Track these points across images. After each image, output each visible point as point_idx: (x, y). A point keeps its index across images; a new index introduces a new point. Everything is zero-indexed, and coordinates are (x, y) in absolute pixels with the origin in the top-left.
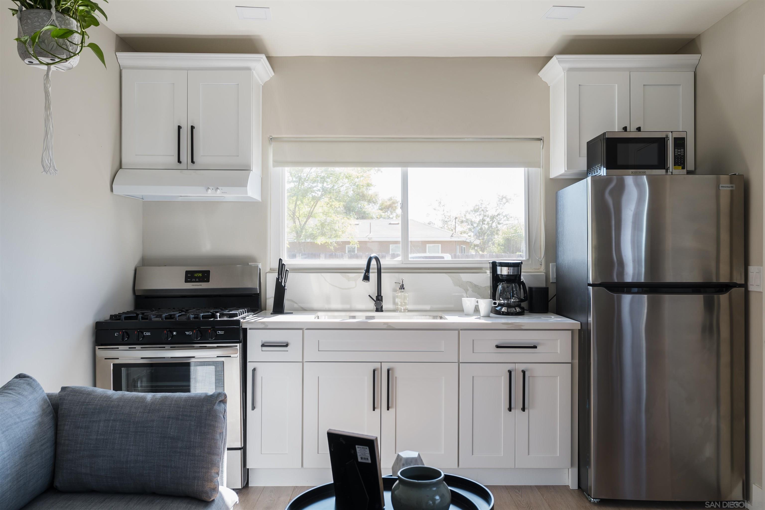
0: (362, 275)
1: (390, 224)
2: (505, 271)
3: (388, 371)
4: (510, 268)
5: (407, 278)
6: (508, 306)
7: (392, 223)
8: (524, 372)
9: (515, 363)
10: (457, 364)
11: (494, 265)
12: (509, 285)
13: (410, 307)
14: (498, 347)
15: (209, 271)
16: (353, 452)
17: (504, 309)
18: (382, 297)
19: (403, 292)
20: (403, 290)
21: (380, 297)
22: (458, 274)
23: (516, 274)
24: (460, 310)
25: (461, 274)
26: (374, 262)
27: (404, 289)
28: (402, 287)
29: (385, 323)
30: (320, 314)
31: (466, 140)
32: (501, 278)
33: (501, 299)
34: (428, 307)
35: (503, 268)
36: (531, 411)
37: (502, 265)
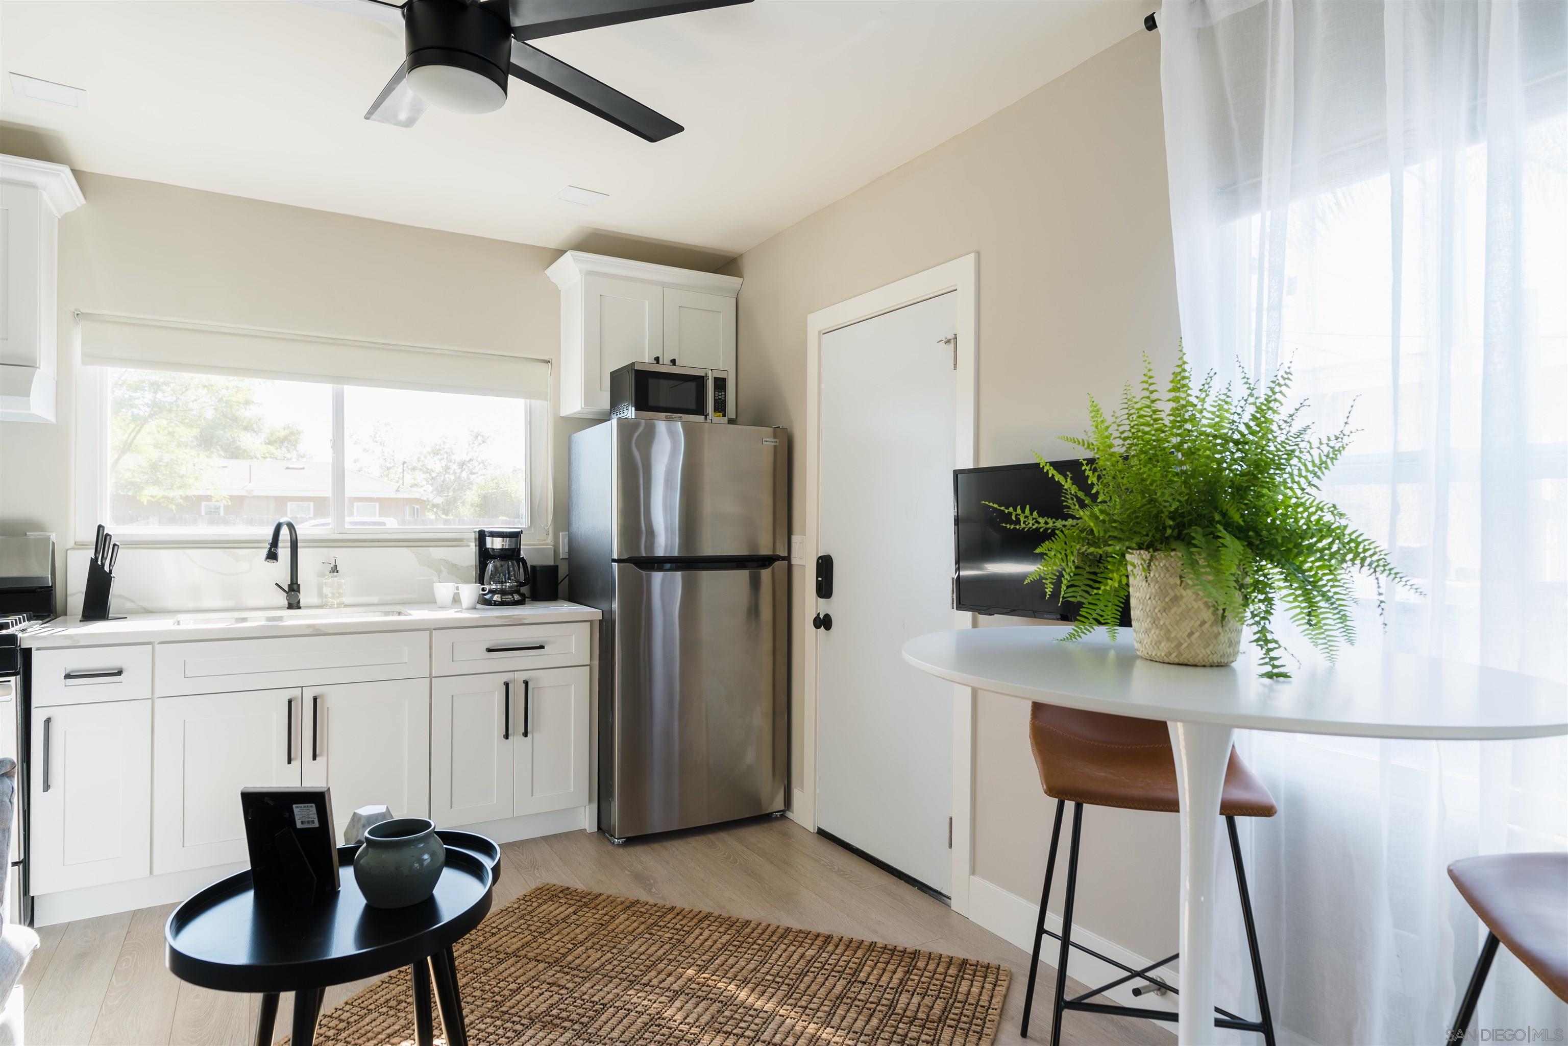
0: (265, 552)
1: (288, 468)
2: (496, 544)
3: (315, 699)
4: (505, 539)
5: (342, 556)
6: (503, 592)
7: (291, 466)
8: (526, 683)
9: (514, 671)
10: (429, 679)
11: (482, 536)
12: (503, 563)
13: (347, 600)
14: (489, 650)
16: (287, 815)
17: (497, 598)
18: (299, 586)
19: (336, 576)
20: (335, 574)
21: (295, 587)
22: (426, 548)
23: (513, 547)
24: (430, 601)
25: (431, 549)
26: (284, 531)
27: (337, 572)
28: (335, 570)
29: (309, 626)
30: (181, 617)
31: (438, 351)
32: (491, 553)
33: (492, 583)
34: (375, 599)
35: (495, 539)
36: (535, 735)
37: (493, 535)
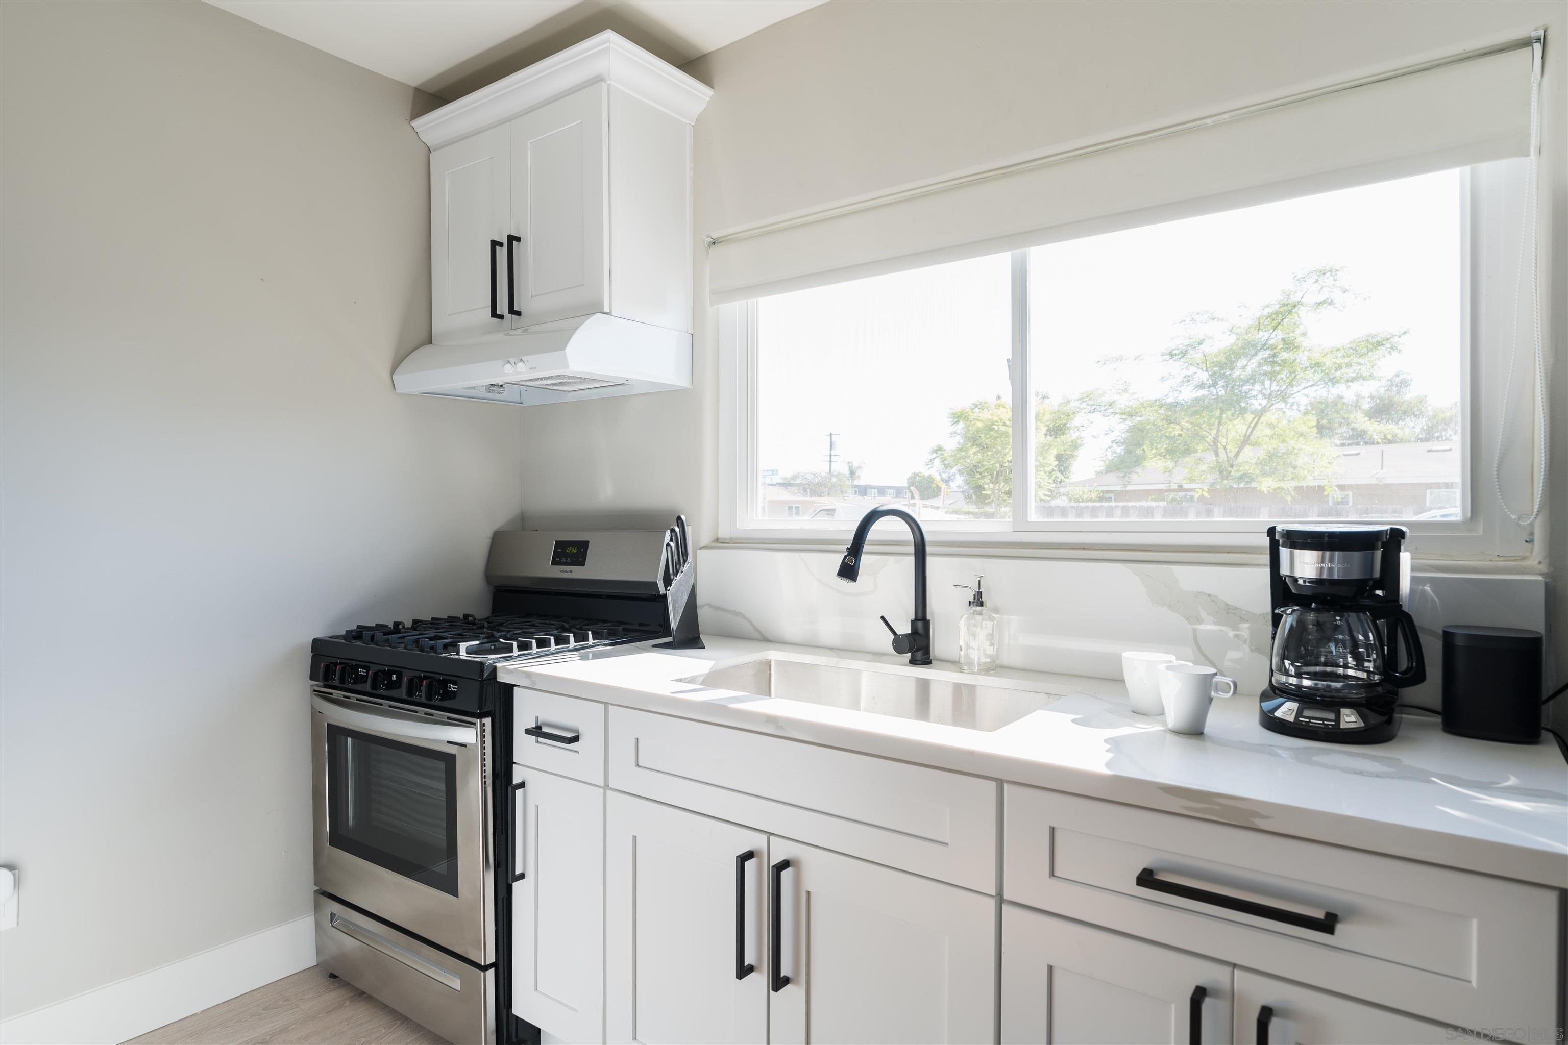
2: (1307, 565)
3: (780, 867)
4: (1328, 553)
6: (1304, 698)
8: (1264, 1021)
9: (1236, 967)
10: (994, 901)
14: (1145, 879)
15: (588, 542)
17: (1287, 710)
19: (980, 613)
20: (979, 608)
21: (920, 624)
22: (1165, 566)
25: (1178, 567)
27: (982, 604)
28: (978, 600)
32: (1293, 592)
35: (1297, 552)
